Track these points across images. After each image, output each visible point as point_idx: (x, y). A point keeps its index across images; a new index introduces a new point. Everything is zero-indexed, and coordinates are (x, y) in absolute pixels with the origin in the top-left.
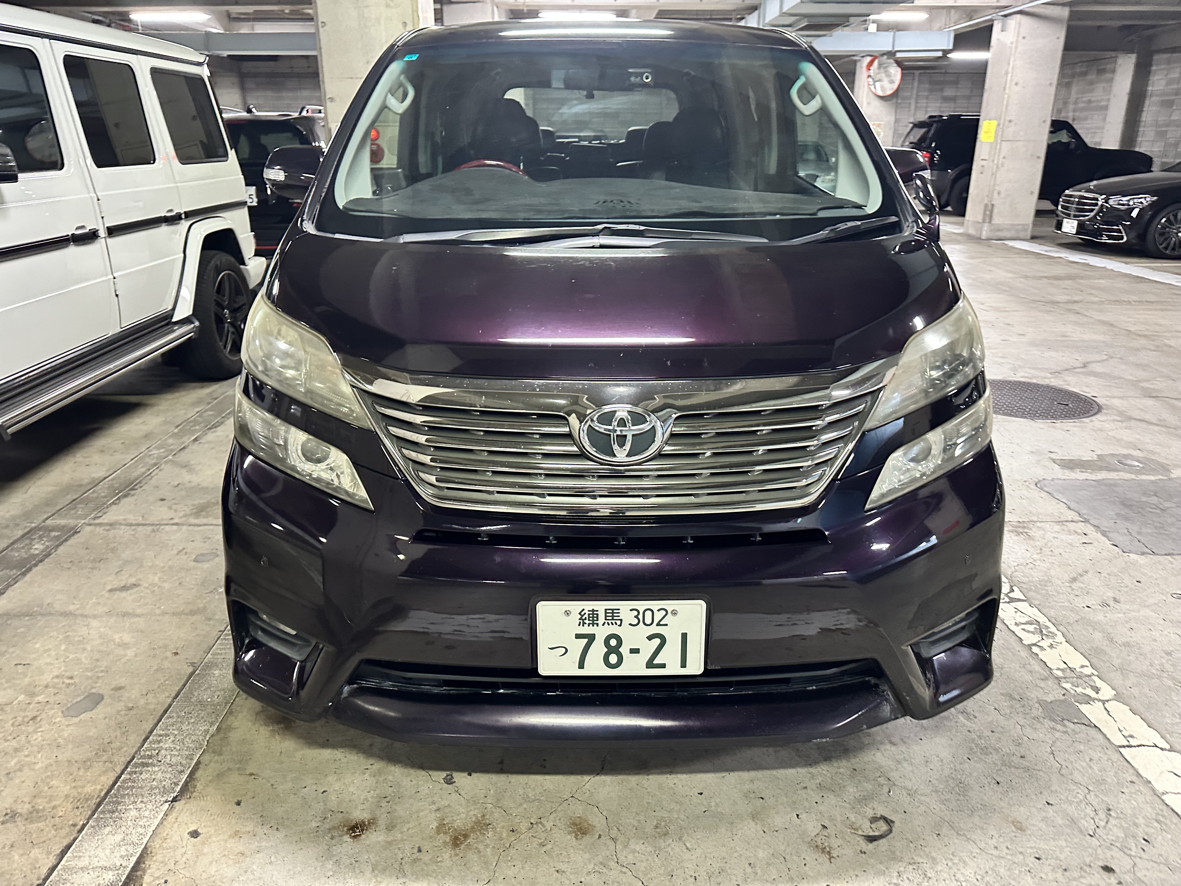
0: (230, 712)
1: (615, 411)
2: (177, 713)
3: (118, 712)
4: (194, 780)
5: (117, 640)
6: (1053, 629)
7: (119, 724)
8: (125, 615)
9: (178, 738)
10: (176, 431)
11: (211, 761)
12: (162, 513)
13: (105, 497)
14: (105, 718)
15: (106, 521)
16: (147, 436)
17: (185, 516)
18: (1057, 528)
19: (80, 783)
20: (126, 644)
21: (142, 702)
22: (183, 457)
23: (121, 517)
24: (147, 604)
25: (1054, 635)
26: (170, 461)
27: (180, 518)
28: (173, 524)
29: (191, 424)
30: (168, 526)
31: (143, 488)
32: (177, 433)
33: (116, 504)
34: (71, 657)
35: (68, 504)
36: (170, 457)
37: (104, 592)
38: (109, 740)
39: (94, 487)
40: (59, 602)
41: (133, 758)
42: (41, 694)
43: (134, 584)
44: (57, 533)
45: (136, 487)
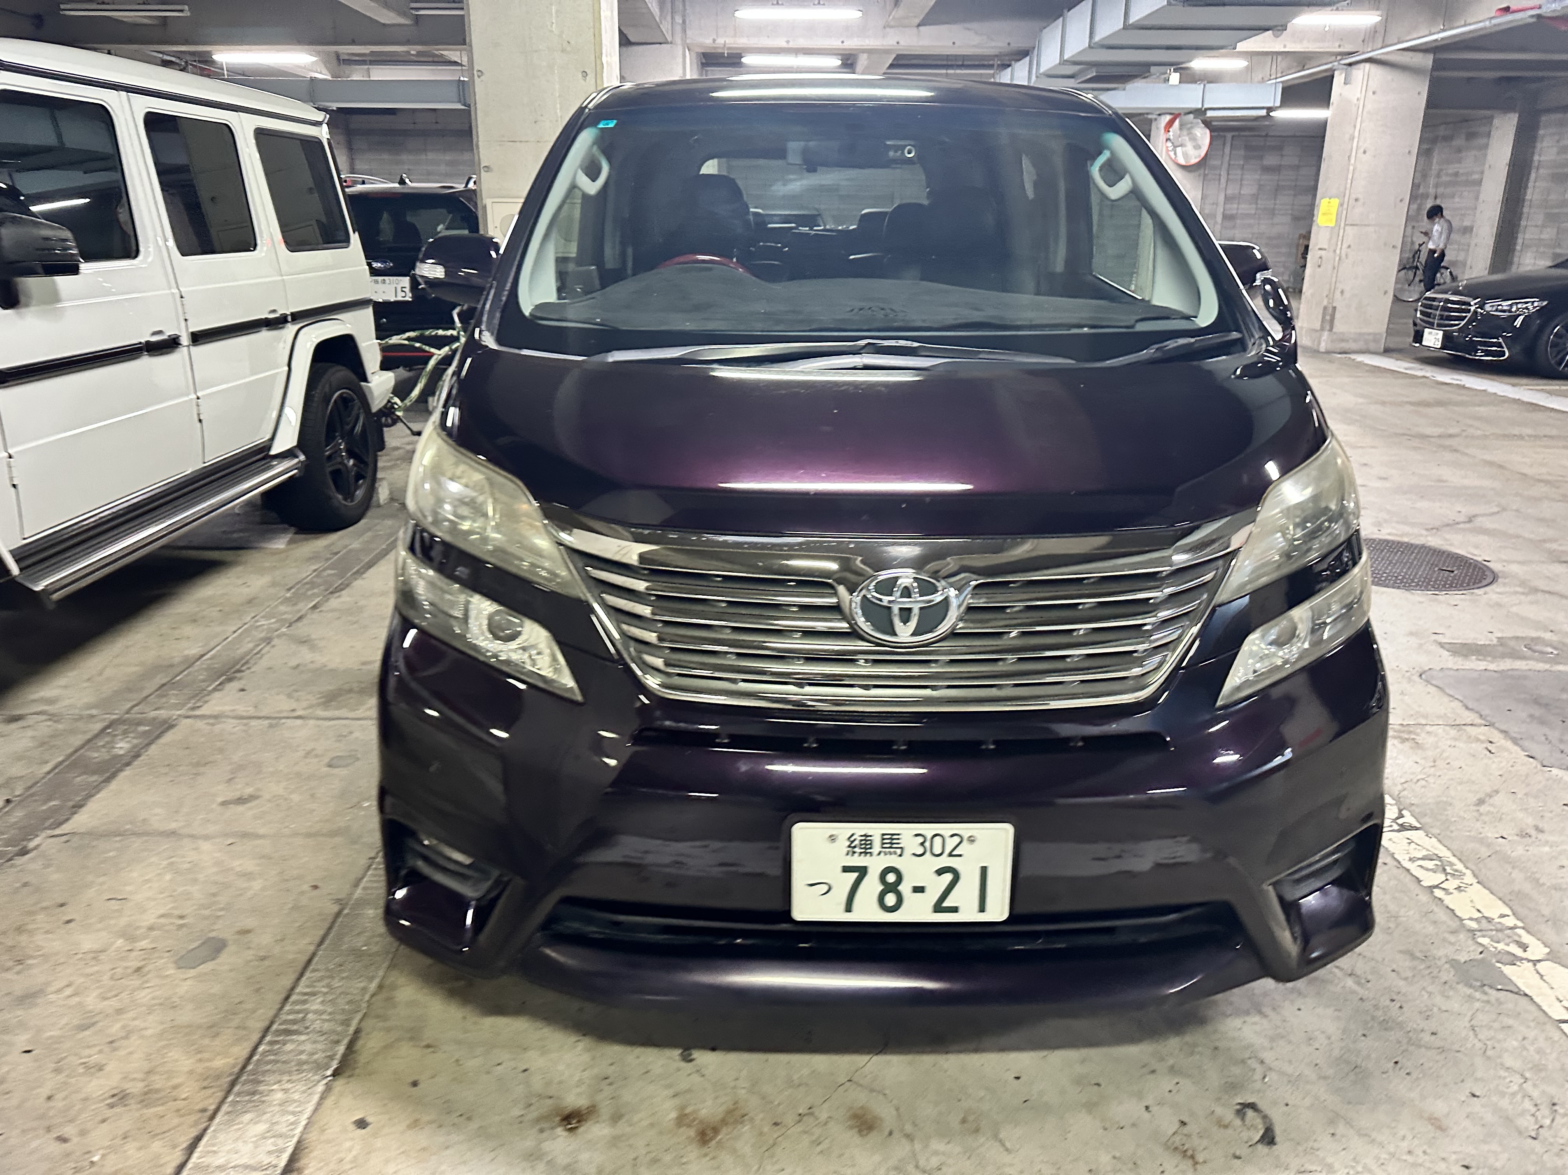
0: (393, 965)
1: (897, 578)
2: (323, 964)
3: (248, 962)
4: (355, 1052)
5: (238, 869)
6: (1460, 866)
7: (249, 979)
8: (245, 835)
9: (328, 997)
10: (288, 595)
11: (374, 1029)
12: (281, 703)
13: (204, 681)
14: (231, 971)
15: (208, 713)
16: (250, 602)
17: (311, 706)
18: (1453, 732)
19: (206, 1055)
20: (249, 874)
21: (277, 950)
22: (302, 629)
23: (227, 708)
24: (272, 821)
25: (1461, 875)
26: (284, 634)
27: (304, 709)
28: (296, 718)
29: (308, 586)
30: (289, 721)
31: (252, 670)
32: (290, 598)
33: (219, 690)
34: (181, 889)
35: (157, 690)
36: (284, 630)
37: (214, 806)
38: (237, 1000)
39: (187, 668)
40: (157, 818)
41: (272, 1023)
42: (145, 938)
43: (252, 796)
44: (146, 729)
45: (242, 669)
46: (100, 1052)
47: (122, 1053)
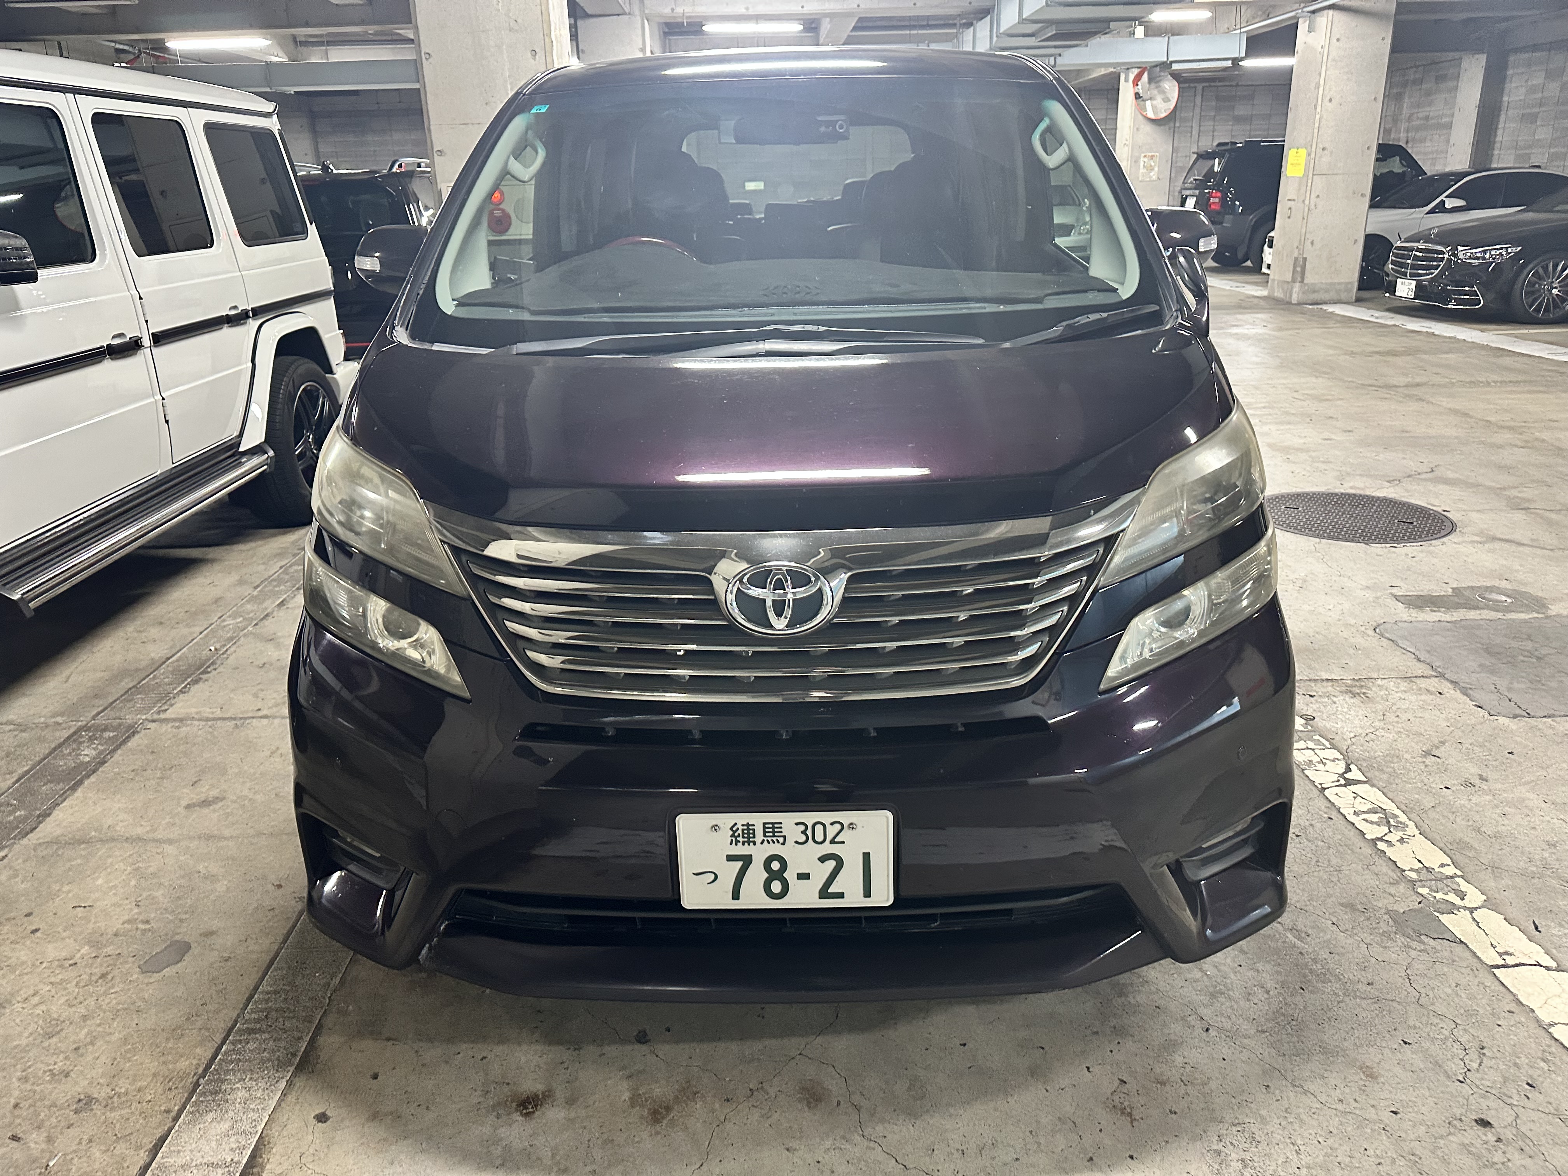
3: (212, 964)
4: (316, 1048)
5: (203, 871)
6: (1403, 818)
7: (213, 980)
8: (210, 837)
9: (291, 995)
10: (255, 593)
11: (335, 1023)
12: (247, 703)
13: (169, 684)
14: (195, 973)
15: (173, 716)
16: (217, 601)
18: (1404, 685)
19: (170, 1058)
20: (214, 876)
21: (241, 950)
22: (267, 627)
23: (193, 710)
24: (236, 822)
25: (1404, 826)
26: (251, 633)
28: (261, 717)
29: (275, 583)
30: (254, 720)
31: (218, 671)
32: (257, 595)
33: (185, 693)
34: (145, 895)
35: (122, 696)
36: (250, 629)
37: (179, 810)
38: (202, 1001)
39: (154, 671)
40: (121, 824)
41: (236, 1022)
42: (110, 944)
43: (217, 798)
44: (111, 734)
45: (209, 670)
46: (66, 1059)
47: (88, 1058)
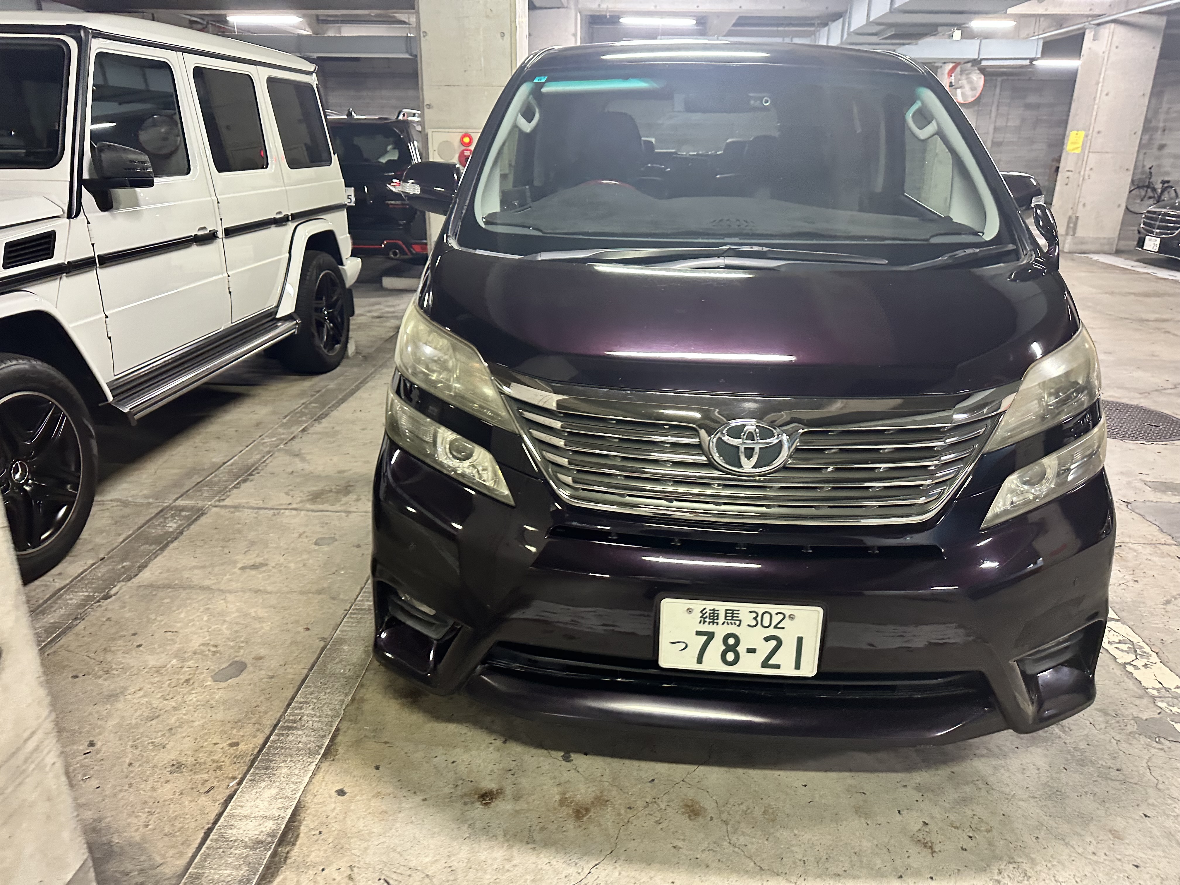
0: (361, 685)
1: (744, 426)
2: (313, 683)
3: (262, 679)
4: (335, 744)
5: (253, 614)
6: (1147, 649)
7: (263, 691)
8: (257, 591)
9: (317, 705)
10: (284, 421)
11: (348, 728)
12: (281, 499)
13: (226, 481)
14: (250, 684)
15: (229, 504)
16: (258, 425)
17: (302, 502)
18: (1149, 550)
20: (260, 618)
21: (281, 671)
22: (295, 446)
23: (243, 501)
24: (275, 583)
25: (1148, 656)
26: (282, 449)
27: (298, 503)
28: (291, 509)
29: (298, 415)
30: (287, 511)
31: (260, 474)
32: (286, 423)
33: (237, 488)
34: (213, 627)
35: (194, 487)
36: (282, 446)
37: (236, 570)
38: (255, 705)
39: (215, 471)
40: (197, 577)
41: (279, 721)
42: (191, 659)
43: (262, 564)
44: (187, 514)
45: (254, 473)
46: (163, 735)
47: (179, 736)
